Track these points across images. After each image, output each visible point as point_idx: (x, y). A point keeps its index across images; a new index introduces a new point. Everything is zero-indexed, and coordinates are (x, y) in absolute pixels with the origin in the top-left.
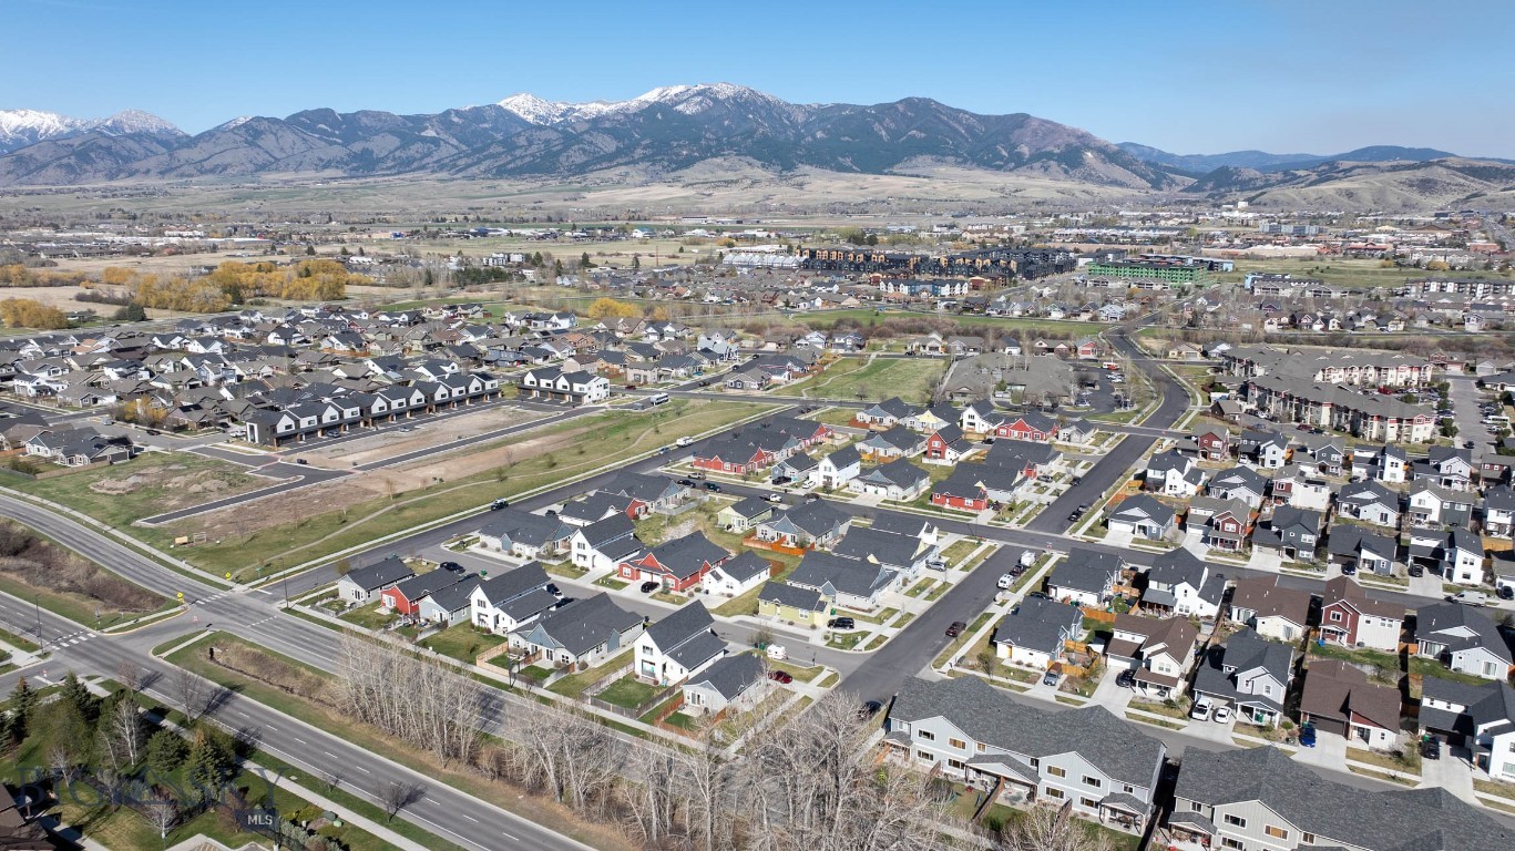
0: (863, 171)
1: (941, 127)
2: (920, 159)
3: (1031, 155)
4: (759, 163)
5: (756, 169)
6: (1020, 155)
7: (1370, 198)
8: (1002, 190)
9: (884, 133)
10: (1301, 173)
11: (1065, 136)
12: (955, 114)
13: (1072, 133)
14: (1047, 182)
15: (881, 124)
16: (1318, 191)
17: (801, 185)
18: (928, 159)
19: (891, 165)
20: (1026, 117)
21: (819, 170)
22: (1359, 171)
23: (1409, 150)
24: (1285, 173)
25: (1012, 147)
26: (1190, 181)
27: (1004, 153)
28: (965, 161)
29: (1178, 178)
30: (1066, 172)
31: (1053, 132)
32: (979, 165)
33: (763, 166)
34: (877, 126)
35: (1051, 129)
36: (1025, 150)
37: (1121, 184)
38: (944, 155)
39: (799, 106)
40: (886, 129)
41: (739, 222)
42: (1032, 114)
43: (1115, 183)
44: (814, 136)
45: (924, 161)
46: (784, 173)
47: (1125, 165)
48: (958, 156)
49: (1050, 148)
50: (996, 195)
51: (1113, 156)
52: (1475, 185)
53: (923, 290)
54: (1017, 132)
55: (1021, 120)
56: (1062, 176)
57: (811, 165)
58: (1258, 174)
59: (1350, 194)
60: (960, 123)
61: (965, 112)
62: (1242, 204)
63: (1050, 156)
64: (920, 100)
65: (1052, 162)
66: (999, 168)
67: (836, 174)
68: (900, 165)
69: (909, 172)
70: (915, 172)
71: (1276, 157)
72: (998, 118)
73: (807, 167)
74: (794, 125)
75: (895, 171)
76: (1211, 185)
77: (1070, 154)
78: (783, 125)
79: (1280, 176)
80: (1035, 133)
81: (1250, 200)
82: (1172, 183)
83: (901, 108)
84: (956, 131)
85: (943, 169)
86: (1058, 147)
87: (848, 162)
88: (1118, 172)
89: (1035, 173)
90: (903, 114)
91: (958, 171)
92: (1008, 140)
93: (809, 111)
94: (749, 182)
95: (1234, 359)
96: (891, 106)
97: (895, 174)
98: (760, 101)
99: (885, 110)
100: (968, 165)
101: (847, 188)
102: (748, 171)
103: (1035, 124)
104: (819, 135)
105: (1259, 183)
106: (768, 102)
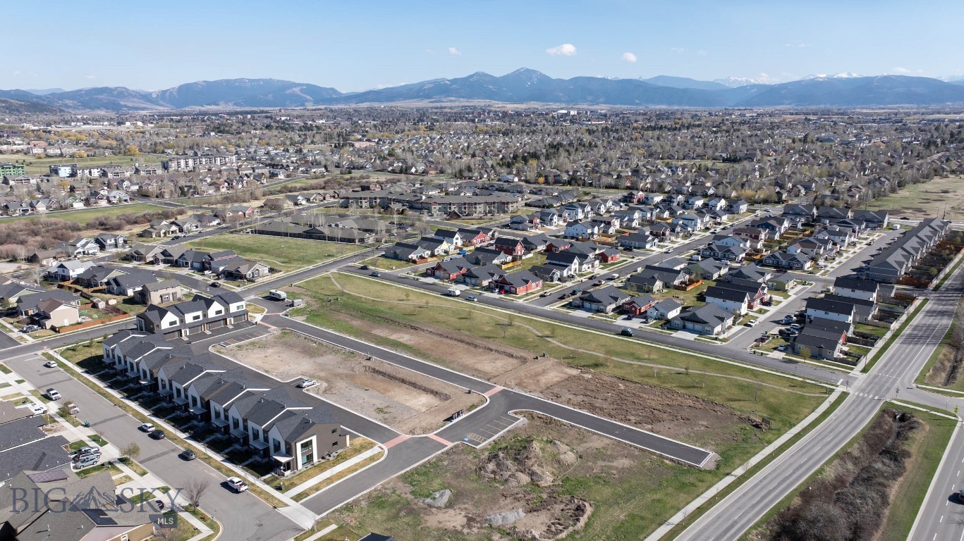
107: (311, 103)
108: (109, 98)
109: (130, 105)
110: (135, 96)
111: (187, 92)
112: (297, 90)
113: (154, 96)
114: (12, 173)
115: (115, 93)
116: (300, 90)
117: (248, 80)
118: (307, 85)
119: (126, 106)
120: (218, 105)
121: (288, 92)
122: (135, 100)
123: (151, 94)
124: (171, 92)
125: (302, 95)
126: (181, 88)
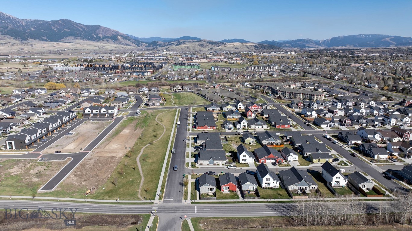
0: (51, 41)
1: (74, 28)
2: (69, 37)
3: (103, 37)
4: (13, 38)
5: (12, 40)
6: (100, 37)
7: (192, 48)
8: (99, 47)
9: (56, 29)
10: (172, 42)
11: (112, 32)
12: (78, 24)
13: (113, 31)
14: (109, 44)
15: (54, 27)
16: (181, 47)
17: (32, 45)
18: (72, 38)
19: (61, 39)
20: (100, 26)
21: (36, 41)
22: (186, 42)
23: (192, 37)
24: (169, 42)
25: (97, 35)
26: (146, 45)
27: (95, 36)
28: (83, 38)
29: (143, 44)
30: (114, 42)
31: (108, 30)
32: (88, 40)
33: (14, 39)
34: (53, 27)
35: (107, 30)
36: (101, 35)
37: (129, 45)
38: (77, 36)
39: (23, 19)
40: (57, 28)
41: (23, 57)
42: (101, 25)
43: (127, 45)
44: (30, 30)
45: (70, 38)
46: (23, 41)
47: (129, 40)
48: (81, 37)
49: (108, 35)
50: (98, 48)
51: (126, 37)
52: (211, 46)
53: (140, 74)
54: (98, 30)
55: (98, 27)
56: (113, 43)
57: (32, 39)
58: (163, 43)
59: (188, 48)
60: (80, 27)
61: (81, 24)
62: (165, 50)
63: (108, 37)
64: (66, 20)
65: (109, 39)
66: (94, 40)
67: (42, 42)
68: (63, 39)
69: (66, 41)
70: (68, 41)
71: (163, 38)
72: (91, 26)
73: (31, 40)
74: (22, 26)
75: (62, 41)
76: (152, 45)
77: (114, 37)
78: (18, 25)
79: (168, 43)
80: (103, 30)
81: (166, 49)
82: (142, 45)
83: (60, 22)
84: (79, 30)
85: (77, 41)
86: (110, 35)
87: (45, 38)
88: (127, 42)
89: (105, 42)
90: (61, 24)
91: (82, 41)
92: (95, 33)
93: (27, 21)
94: (11, 44)
95: (260, 86)
96: (57, 21)
97: (62, 42)
98: (6, 17)
99: (54, 23)
100: (85, 40)
101: (49, 46)
102: (8, 40)
103: (102, 28)
104: (32, 29)
105: (163, 45)
106: (10, 17)
107: (394, 45)
108: (302, 43)
109: (309, 46)
110: (313, 43)
111: (335, 41)
112: (388, 39)
113: (320, 42)
114: (197, 68)
115: (305, 41)
116: (390, 39)
117: (364, 35)
118: (395, 37)
119: (307, 46)
120: (346, 46)
121: (384, 40)
122: (312, 44)
123: (319, 41)
124: (328, 41)
125: (390, 41)
126: (332, 39)
